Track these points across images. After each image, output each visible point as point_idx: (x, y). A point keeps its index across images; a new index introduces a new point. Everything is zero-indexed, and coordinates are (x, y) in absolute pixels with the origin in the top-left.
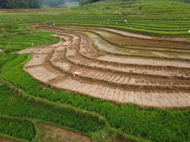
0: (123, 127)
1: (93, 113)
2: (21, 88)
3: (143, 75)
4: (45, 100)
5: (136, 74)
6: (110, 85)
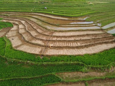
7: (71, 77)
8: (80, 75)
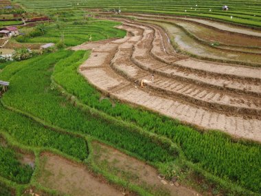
0: (203, 163)
1: (163, 138)
2: (74, 94)
3: (244, 92)
4: (102, 114)
5: (233, 90)
6: (191, 102)
7: (117, 165)
8: (146, 174)
